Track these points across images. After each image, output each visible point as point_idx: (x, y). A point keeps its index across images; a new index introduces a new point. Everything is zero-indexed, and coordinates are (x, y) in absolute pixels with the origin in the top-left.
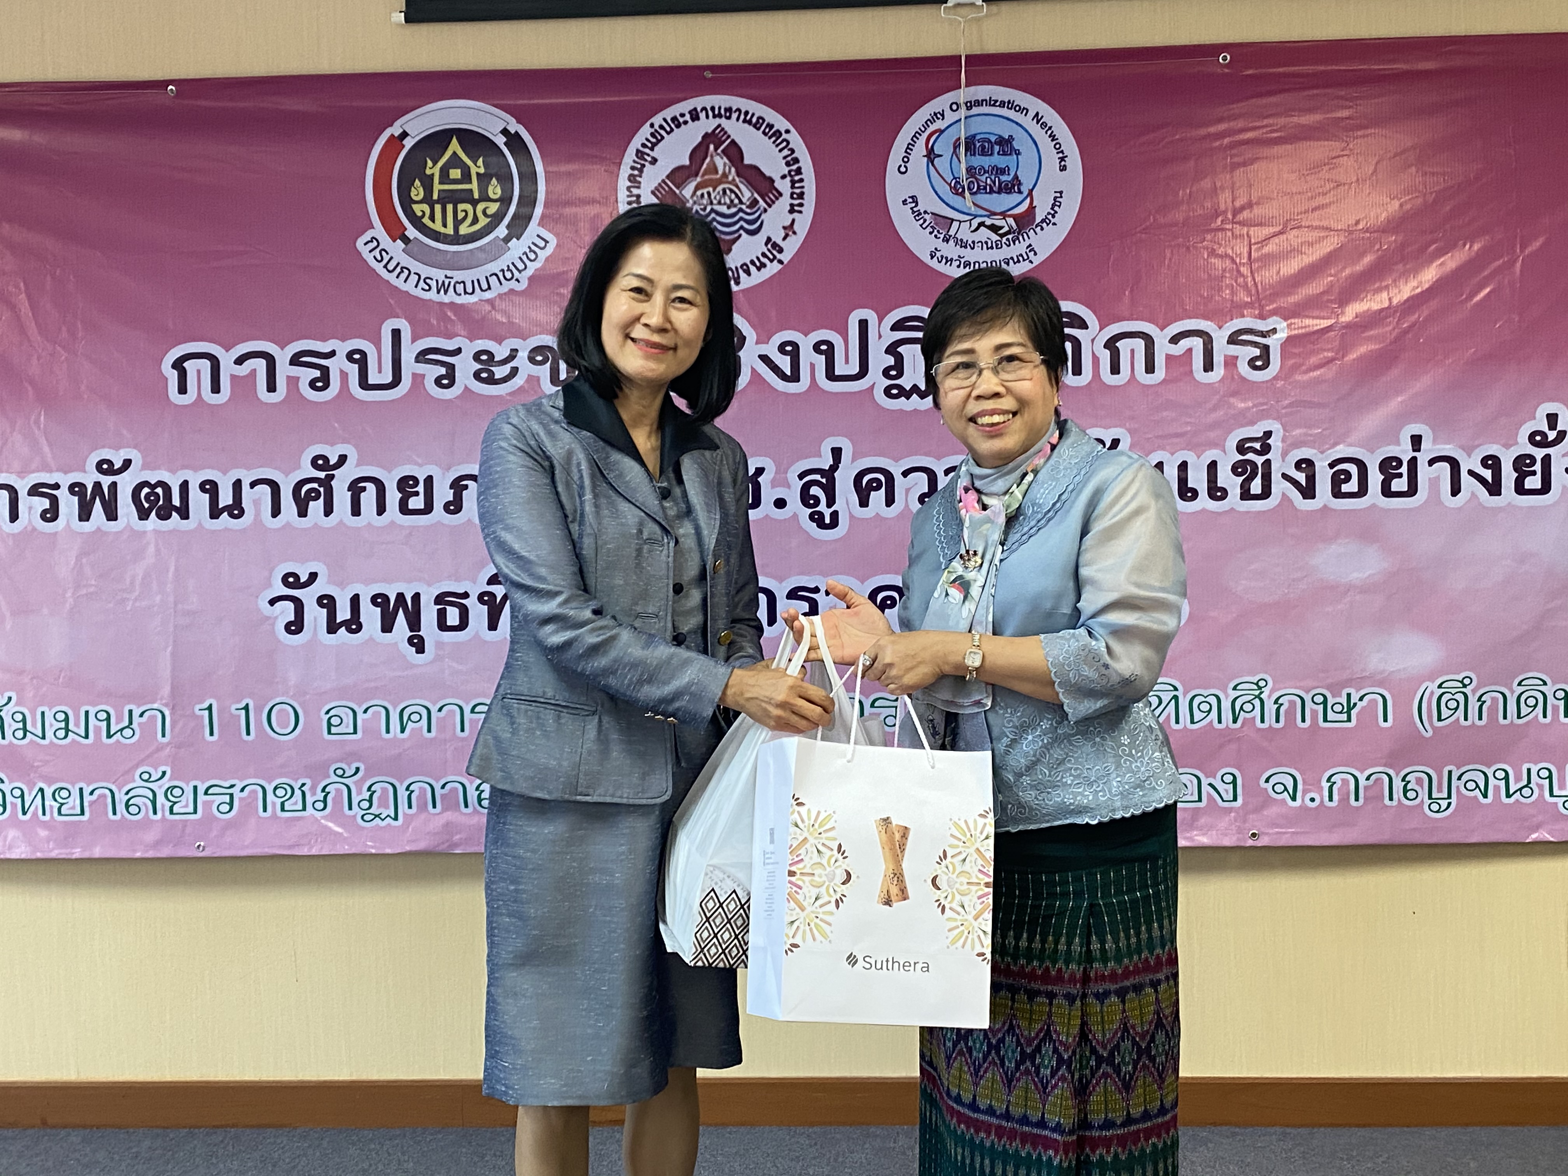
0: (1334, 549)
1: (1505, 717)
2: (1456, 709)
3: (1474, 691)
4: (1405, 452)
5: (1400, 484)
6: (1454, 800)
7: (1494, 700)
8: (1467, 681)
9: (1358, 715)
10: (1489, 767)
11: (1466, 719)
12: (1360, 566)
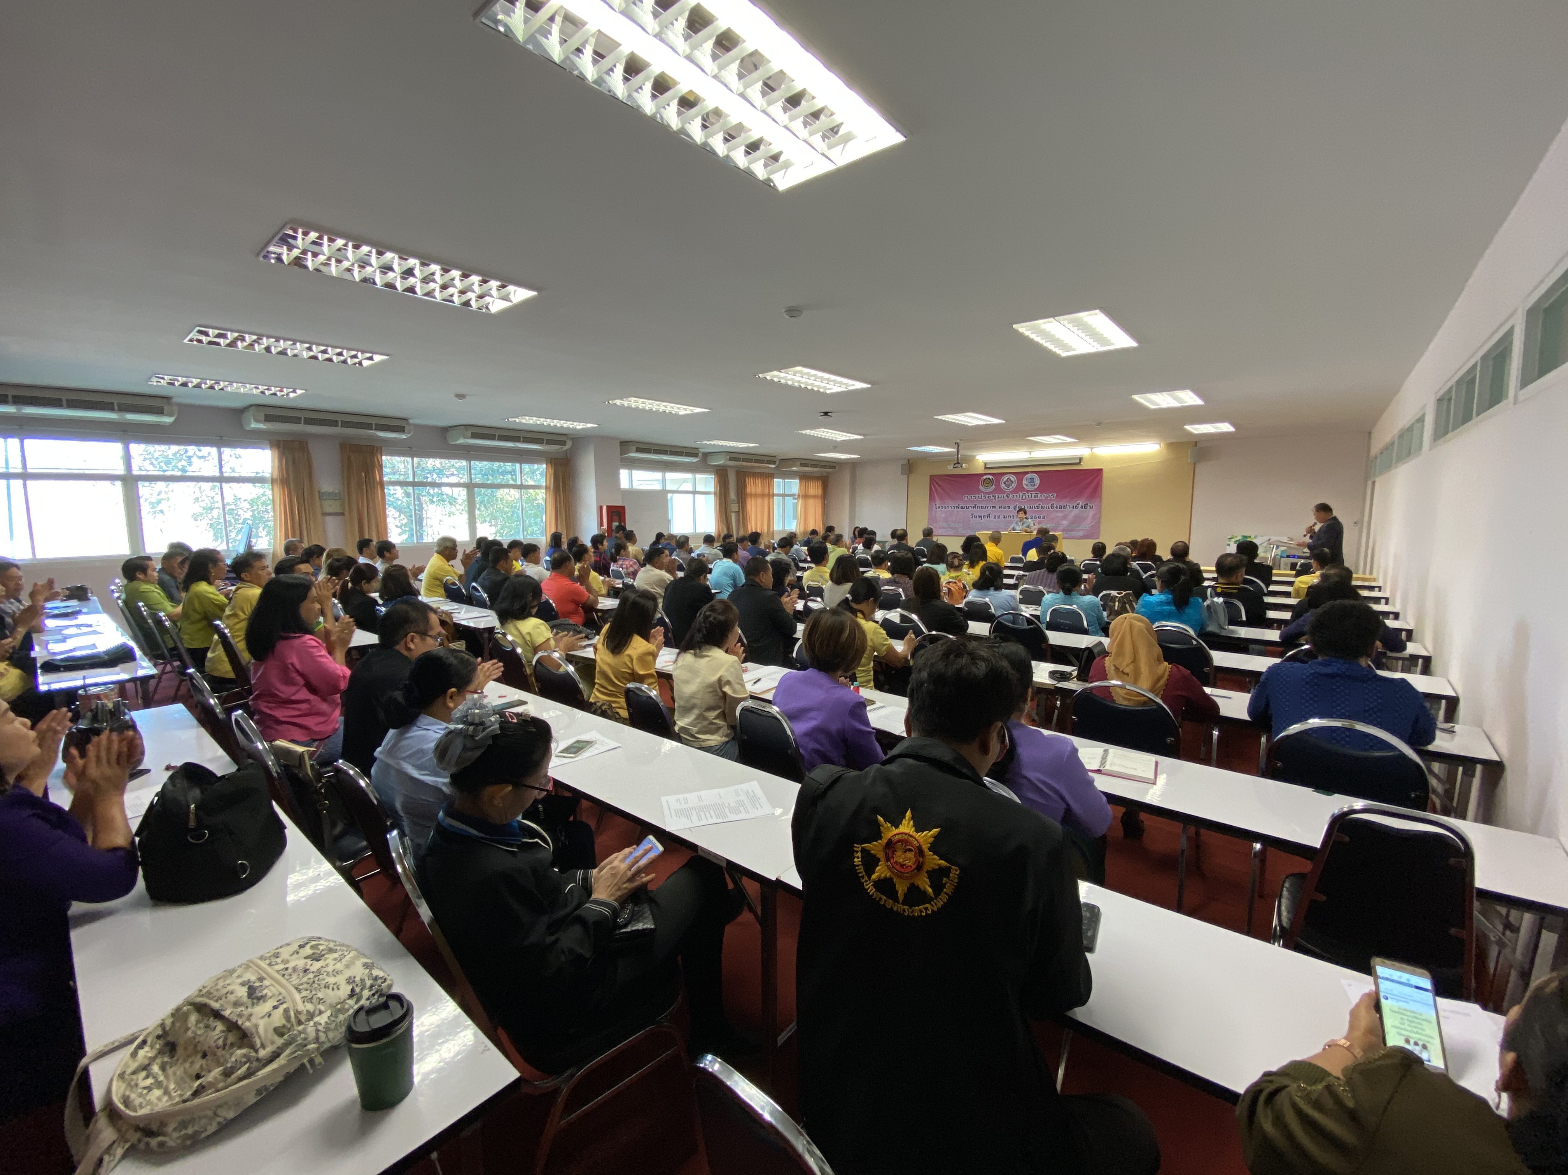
12: (1060, 515)
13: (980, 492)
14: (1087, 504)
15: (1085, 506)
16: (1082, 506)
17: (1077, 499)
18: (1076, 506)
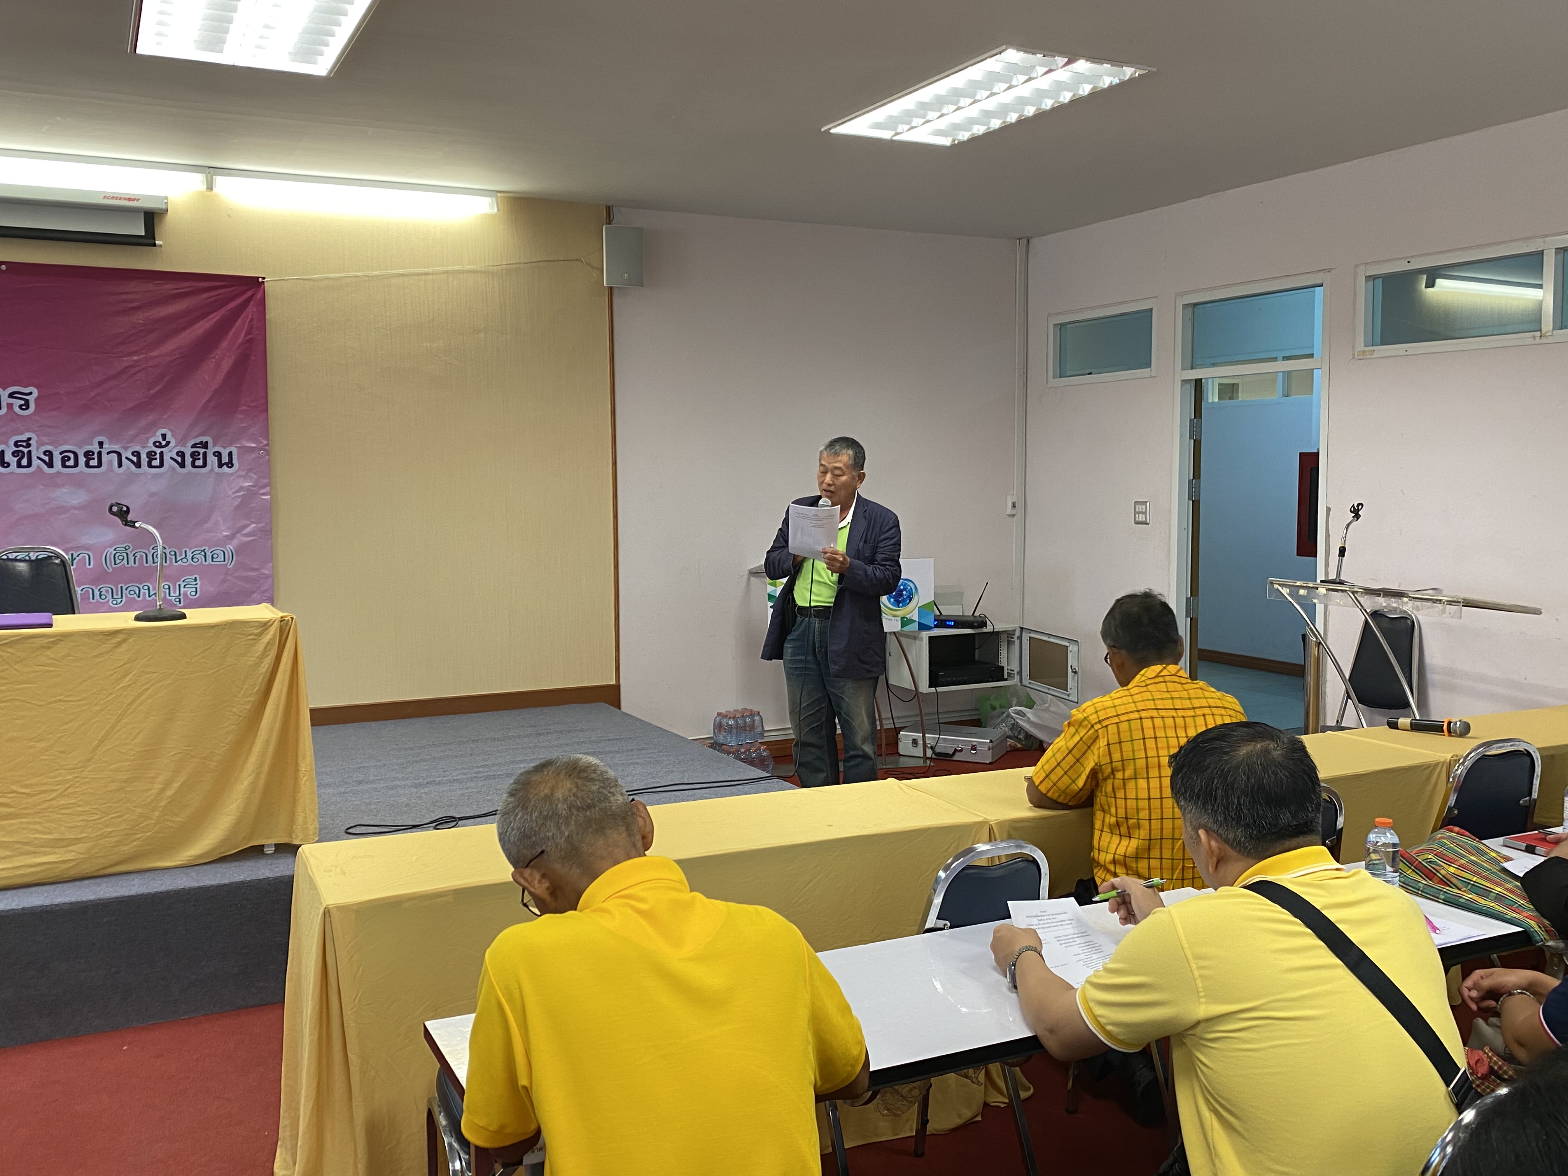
0: (64, 490)
1: (147, 563)
2: (123, 559)
3: (131, 552)
4: (95, 448)
5: (94, 463)
6: (124, 599)
7: (142, 556)
8: (127, 548)
9: (77, 563)
10: (141, 584)
11: (128, 563)
12: (76, 498)
14: (205, 445)
15: (194, 456)
16: (181, 454)
17: (151, 418)
18: (151, 455)
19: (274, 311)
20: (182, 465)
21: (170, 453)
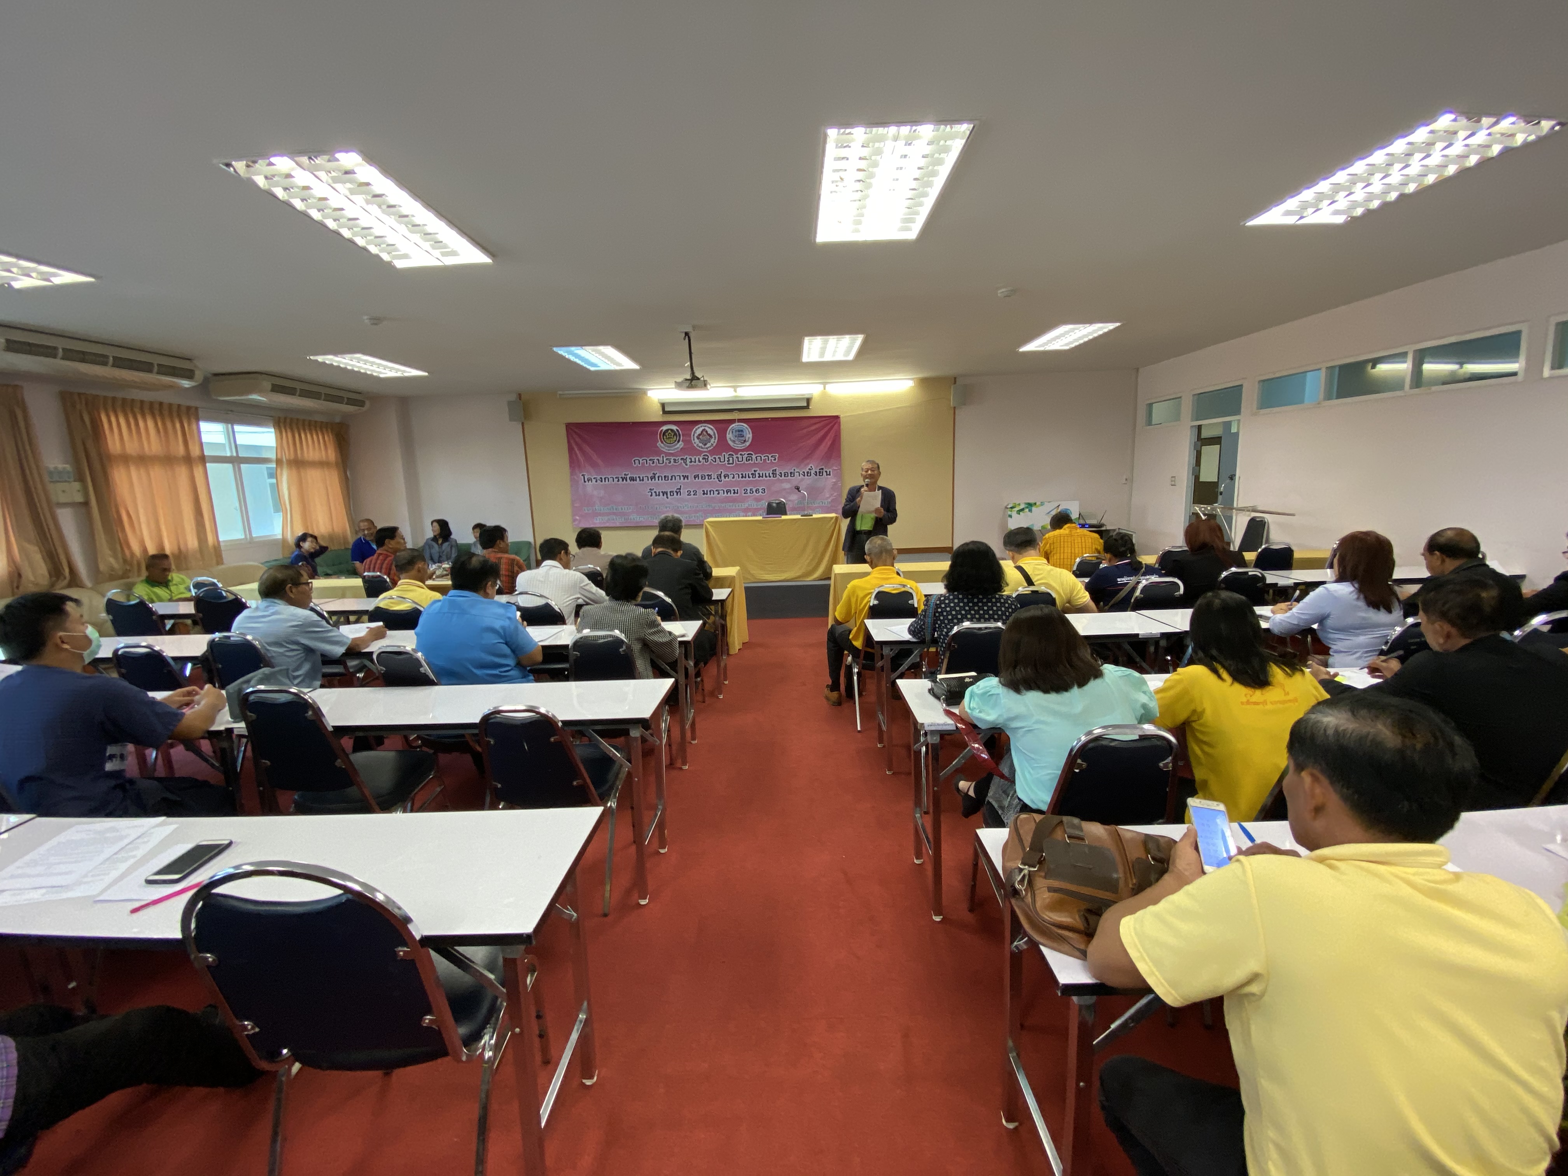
0: (785, 484)
2: (798, 501)
3: (800, 499)
4: (793, 471)
5: (793, 475)
9: (788, 502)
10: (802, 507)
12: (787, 486)
13: (659, 453)
14: (823, 469)
15: (820, 472)
16: (816, 472)
17: (808, 461)
18: (808, 472)
19: (843, 427)
20: (816, 475)
21: (813, 472)
